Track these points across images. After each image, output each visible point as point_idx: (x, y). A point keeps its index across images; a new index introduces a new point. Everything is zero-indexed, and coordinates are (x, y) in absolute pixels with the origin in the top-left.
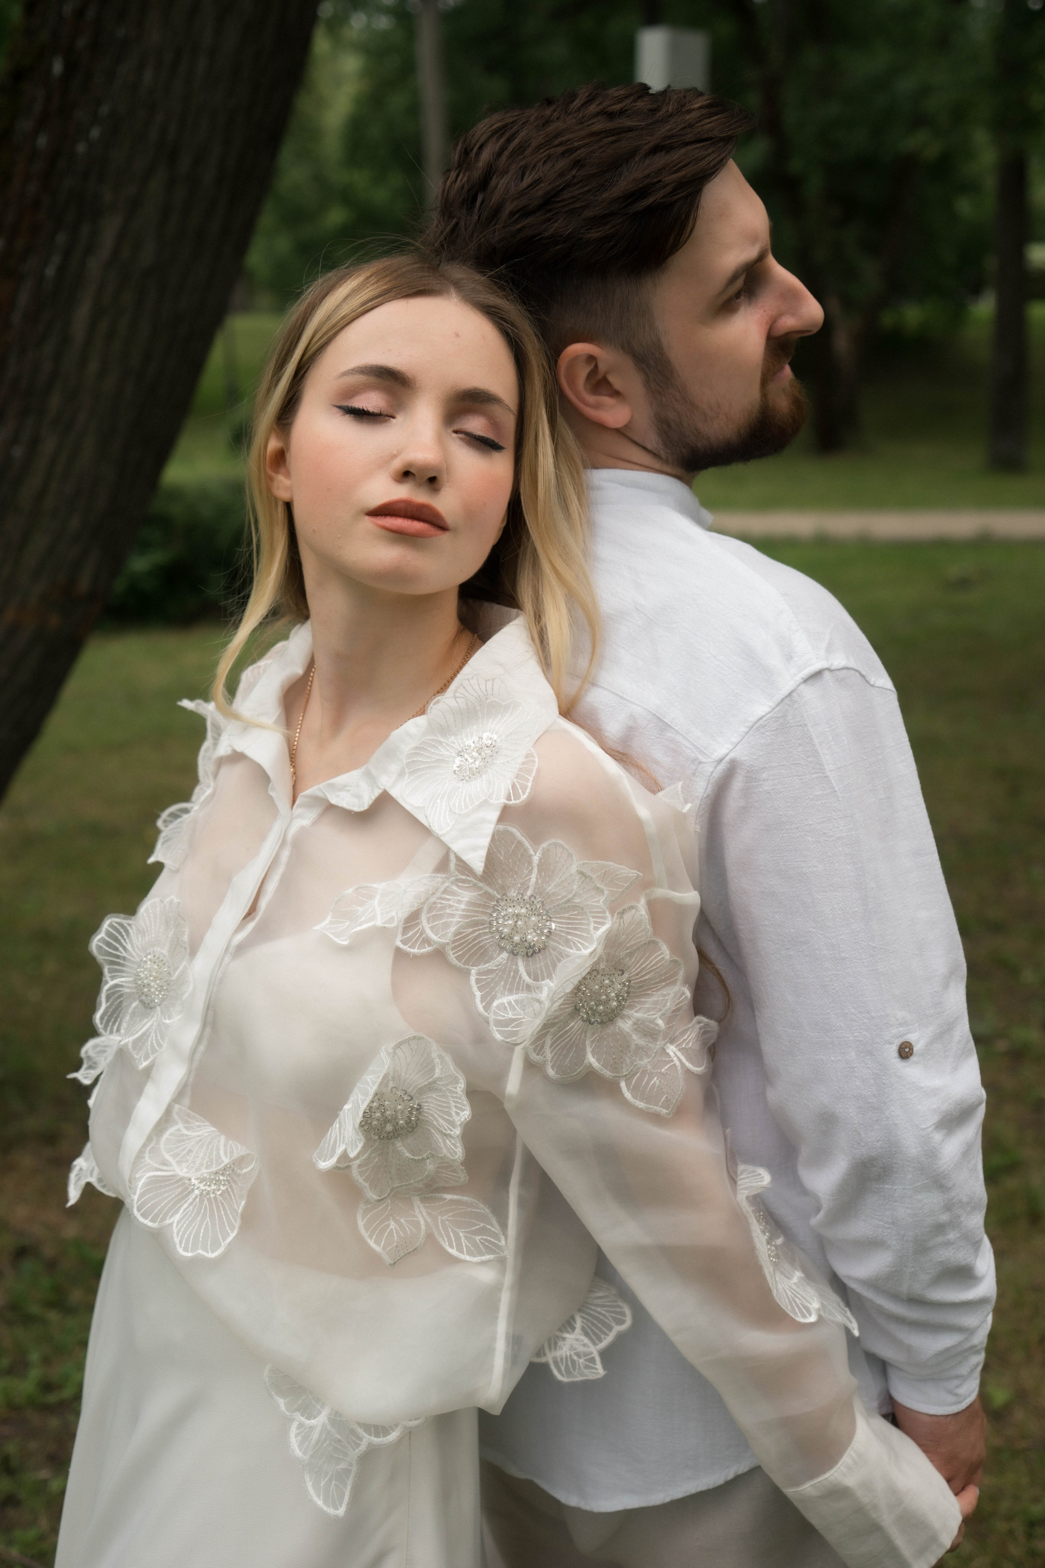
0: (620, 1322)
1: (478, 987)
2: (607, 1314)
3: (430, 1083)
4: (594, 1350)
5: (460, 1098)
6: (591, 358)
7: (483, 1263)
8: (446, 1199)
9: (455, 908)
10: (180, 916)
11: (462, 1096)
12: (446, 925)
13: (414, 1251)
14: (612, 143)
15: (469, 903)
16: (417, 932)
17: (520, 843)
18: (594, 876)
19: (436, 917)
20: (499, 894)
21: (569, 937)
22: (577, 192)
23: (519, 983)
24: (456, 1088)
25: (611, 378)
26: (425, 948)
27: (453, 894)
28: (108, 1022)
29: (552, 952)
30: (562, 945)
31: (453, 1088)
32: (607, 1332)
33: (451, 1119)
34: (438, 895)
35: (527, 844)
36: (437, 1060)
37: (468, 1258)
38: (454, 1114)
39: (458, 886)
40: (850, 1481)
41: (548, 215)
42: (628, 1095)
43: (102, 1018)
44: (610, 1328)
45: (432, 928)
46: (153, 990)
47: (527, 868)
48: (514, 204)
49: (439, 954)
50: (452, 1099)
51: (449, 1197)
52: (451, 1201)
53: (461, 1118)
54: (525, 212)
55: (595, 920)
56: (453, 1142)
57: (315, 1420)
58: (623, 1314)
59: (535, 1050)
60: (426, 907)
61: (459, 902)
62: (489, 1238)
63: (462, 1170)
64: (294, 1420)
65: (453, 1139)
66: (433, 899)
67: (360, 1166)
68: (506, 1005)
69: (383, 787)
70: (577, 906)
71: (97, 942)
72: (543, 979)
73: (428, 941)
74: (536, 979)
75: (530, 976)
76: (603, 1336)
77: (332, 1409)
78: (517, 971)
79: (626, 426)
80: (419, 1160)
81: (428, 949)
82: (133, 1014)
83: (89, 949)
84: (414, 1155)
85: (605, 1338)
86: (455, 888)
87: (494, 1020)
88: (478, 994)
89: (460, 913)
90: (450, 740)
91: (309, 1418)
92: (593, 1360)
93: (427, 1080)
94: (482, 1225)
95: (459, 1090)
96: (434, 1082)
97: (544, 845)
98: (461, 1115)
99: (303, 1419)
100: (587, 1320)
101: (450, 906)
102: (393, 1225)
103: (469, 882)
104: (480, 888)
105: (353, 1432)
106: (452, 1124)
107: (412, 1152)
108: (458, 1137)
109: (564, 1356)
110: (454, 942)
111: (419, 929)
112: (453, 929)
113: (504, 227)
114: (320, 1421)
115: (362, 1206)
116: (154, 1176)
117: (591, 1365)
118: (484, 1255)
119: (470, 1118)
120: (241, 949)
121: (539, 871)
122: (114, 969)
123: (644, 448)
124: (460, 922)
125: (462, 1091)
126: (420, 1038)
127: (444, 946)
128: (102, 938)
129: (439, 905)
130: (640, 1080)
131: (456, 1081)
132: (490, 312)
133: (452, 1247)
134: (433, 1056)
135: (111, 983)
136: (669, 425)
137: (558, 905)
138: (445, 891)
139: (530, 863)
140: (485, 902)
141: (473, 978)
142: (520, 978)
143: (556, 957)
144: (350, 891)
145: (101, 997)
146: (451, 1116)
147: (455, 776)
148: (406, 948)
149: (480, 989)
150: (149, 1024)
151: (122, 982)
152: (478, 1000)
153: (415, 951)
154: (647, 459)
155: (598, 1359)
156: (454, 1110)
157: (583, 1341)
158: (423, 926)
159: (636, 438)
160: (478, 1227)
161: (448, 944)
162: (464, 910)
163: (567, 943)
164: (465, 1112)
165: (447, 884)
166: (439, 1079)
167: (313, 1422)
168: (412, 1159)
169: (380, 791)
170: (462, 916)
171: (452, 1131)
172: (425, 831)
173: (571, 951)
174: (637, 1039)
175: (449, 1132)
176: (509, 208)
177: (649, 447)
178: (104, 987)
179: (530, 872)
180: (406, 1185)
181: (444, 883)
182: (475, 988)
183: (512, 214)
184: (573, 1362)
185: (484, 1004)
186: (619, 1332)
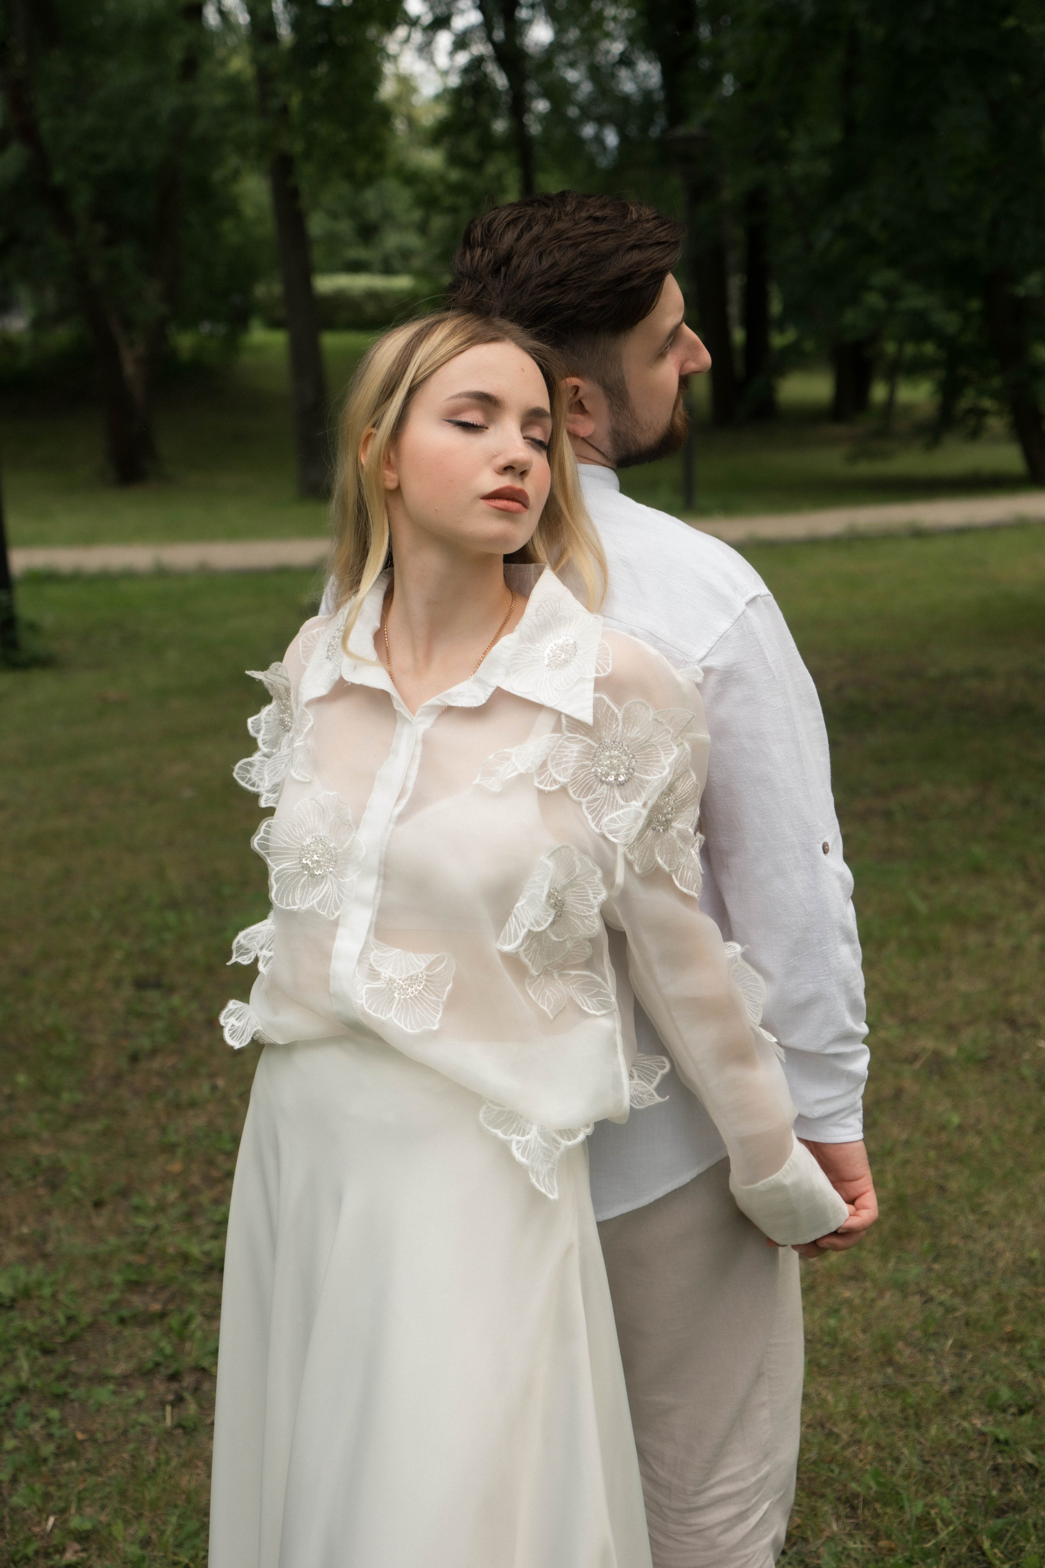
0: (663, 1068)
1: (589, 813)
2: (652, 1064)
3: (572, 881)
4: (651, 1088)
5: (597, 886)
6: (577, 389)
7: (603, 1016)
8: (572, 974)
9: (569, 757)
10: (341, 802)
11: (598, 884)
12: (565, 769)
13: (563, 1009)
14: (603, 241)
15: (579, 752)
16: (547, 776)
17: (609, 707)
18: (664, 722)
19: (557, 765)
20: (597, 743)
21: (647, 768)
22: (583, 274)
23: (616, 805)
24: (594, 879)
25: (584, 402)
26: (554, 786)
27: (566, 747)
28: (282, 898)
29: (636, 780)
30: (642, 774)
31: (592, 879)
32: (655, 1076)
33: (589, 903)
34: (556, 749)
35: (613, 706)
36: (578, 863)
37: (594, 1012)
38: (592, 899)
39: (569, 742)
40: (788, 1181)
41: (563, 289)
42: (677, 883)
43: (276, 896)
44: (656, 1073)
45: (556, 772)
46: (322, 863)
47: (615, 723)
48: (539, 279)
49: (564, 789)
50: (590, 889)
51: (573, 973)
52: (576, 976)
53: (599, 900)
54: (547, 286)
55: (665, 752)
56: (592, 920)
57: (529, 1135)
58: (664, 1062)
59: (629, 851)
60: (549, 758)
61: (572, 752)
62: (602, 998)
63: (589, 946)
64: (512, 1140)
65: (591, 918)
66: (553, 753)
67: (525, 950)
68: (616, 818)
69: (495, 686)
70: (653, 745)
71: (255, 842)
72: (631, 801)
73: (555, 781)
74: (627, 802)
75: (623, 800)
76: (652, 1080)
77: (539, 1125)
78: (614, 797)
79: (590, 437)
80: (562, 941)
81: (555, 787)
82: (303, 886)
83: (252, 847)
84: (559, 938)
85: (654, 1081)
86: (566, 743)
87: (608, 830)
88: (589, 817)
89: (574, 759)
90: (536, 646)
91: (523, 1136)
92: (652, 1095)
93: (569, 879)
94: (597, 990)
95: (597, 881)
96: (575, 879)
97: (626, 705)
98: (599, 898)
99: (519, 1138)
100: (640, 1070)
101: (566, 756)
102: (548, 993)
103: (576, 738)
104: (585, 741)
105: (554, 1140)
106: (592, 907)
107: (558, 936)
108: (596, 915)
109: (633, 1095)
110: (572, 780)
111: (548, 774)
112: (571, 771)
113: (531, 295)
114: (533, 1134)
115: (527, 981)
116: (370, 987)
117: (652, 1098)
118: (601, 1011)
119: (606, 898)
120: (401, 818)
121: (624, 724)
122: (277, 858)
123: (598, 450)
124: (575, 765)
125: (599, 880)
126: (567, 847)
127: (566, 784)
128: (262, 837)
129: (558, 757)
130: (682, 873)
131: (595, 873)
132: (534, 354)
133: (584, 1006)
134: (574, 859)
135: (277, 869)
136: (619, 435)
137: (639, 746)
138: (560, 747)
139: (617, 719)
140: (589, 751)
141: (584, 807)
142: (617, 801)
143: (639, 784)
144: (491, 757)
145: (270, 881)
146: (589, 900)
147: (548, 668)
148: (541, 787)
149: (590, 813)
150: (326, 888)
151: (287, 866)
152: (590, 821)
153: (548, 788)
154: (598, 457)
155: (655, 1094)
156: (592, 895)
157: (641, 1084)
158: (550, 771)
159: (594, 444)
160: (595, 991)
161: (569, 782)
162: (576, 757)
163: (646, 772)
164: (603, 895)
165: (561, 741)
166: (578, 876)
167: (527, 1137)
168: (558, 941)
169: (494, 689)
170: (575, 761)
171: (590, 911)
172: (538, 707)
173: (650, 778)
174: (679, 844)
175: (589, 913)
176: (534, 282)
177: (602, 450)
178: (272, 872)
179: (618, 725)
180: (553, 963)
181: (559, 740)
182: (586, 813)
183: (538, 286)
184: (640, 1098)
185: (595, 823)
186: (662, 1075)
